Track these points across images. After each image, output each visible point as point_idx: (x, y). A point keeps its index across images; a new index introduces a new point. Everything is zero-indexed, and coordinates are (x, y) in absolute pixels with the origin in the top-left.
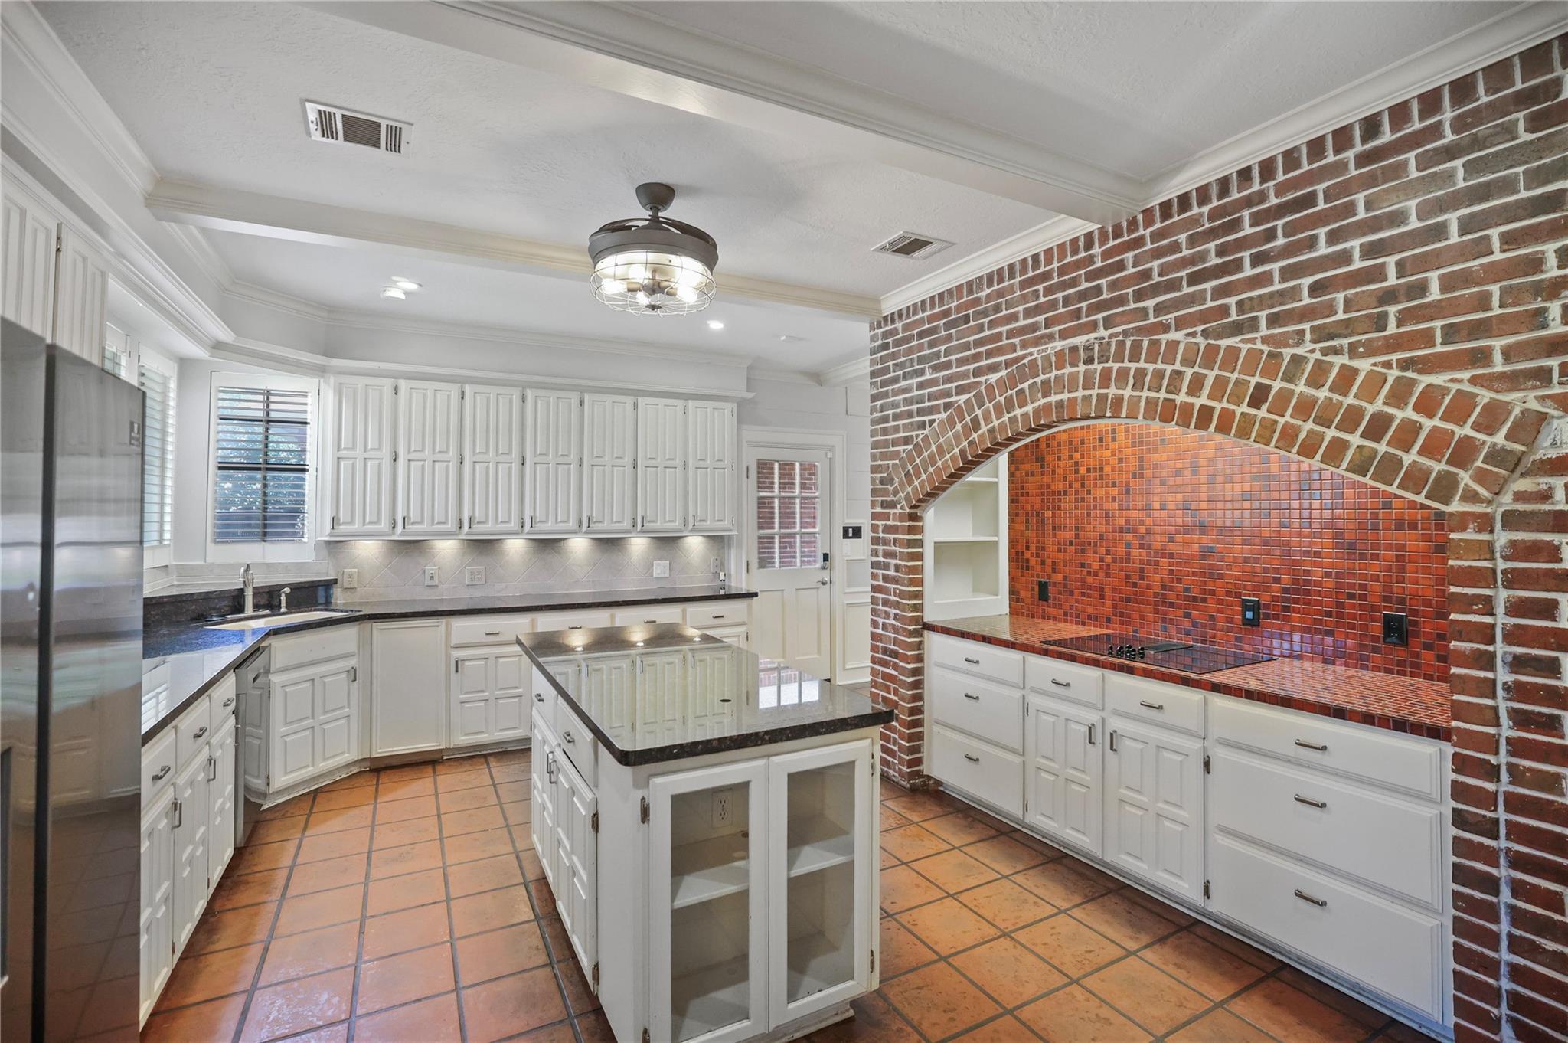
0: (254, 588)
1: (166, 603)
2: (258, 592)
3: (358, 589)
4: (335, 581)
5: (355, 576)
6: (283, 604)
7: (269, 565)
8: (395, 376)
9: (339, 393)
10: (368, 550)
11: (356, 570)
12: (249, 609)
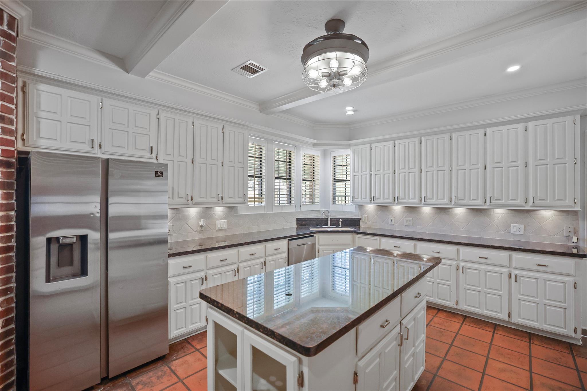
0: (330, 218)
1: (307, 220)
2: (332, 220)
3: (368, 223)
4: (361, 219)
5: (366, 218)
6: (340, 225)
7: (344, 212)
8: (370, 143)
9: (354, 153)
10: (371, 208)
11: (367, 215)
12: (329, 225)
